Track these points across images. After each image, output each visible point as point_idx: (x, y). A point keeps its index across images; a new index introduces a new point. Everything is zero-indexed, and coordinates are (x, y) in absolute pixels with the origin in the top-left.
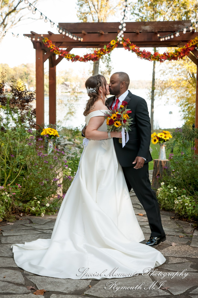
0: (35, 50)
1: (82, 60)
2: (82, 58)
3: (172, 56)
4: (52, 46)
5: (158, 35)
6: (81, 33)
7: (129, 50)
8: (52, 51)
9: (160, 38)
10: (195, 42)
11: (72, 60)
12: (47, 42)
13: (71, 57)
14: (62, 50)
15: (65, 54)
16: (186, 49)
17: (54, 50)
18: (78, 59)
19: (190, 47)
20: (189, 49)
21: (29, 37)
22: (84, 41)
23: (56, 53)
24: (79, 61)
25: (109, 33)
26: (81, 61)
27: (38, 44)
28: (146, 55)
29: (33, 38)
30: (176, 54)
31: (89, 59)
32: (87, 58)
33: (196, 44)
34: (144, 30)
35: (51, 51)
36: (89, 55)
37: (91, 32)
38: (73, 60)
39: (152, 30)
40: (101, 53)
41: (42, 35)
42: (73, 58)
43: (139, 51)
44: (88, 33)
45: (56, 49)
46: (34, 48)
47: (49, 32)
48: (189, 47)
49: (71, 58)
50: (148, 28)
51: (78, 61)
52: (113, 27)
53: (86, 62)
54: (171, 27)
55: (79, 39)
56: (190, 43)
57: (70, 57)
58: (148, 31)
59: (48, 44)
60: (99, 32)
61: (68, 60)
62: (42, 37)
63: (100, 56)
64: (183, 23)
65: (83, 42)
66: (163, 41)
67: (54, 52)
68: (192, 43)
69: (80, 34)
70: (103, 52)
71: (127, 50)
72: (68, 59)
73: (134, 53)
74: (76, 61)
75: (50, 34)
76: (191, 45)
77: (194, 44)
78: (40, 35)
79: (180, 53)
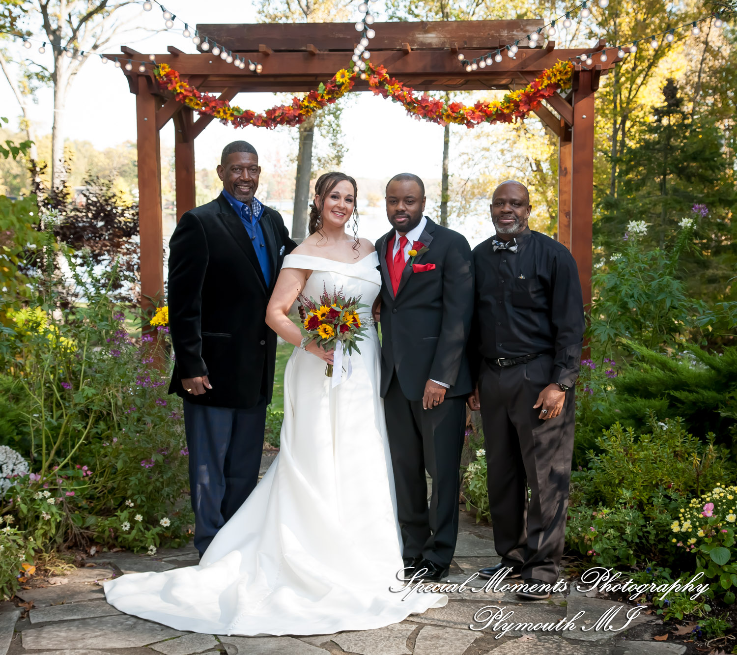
0: (134, 96)
1: (260, 122)
2: (260, 117)
3: (497, 110)
4: (181, 87)
5: (461, 57)
6: (257, 51)
7: (386, 96)
8: (180, 99)
9: (465, 63)
10: (555, 75)
11: (233, 123)
12: (167, 75)
13: (232, 115)
14: (205, 98)
15: (215, 107)
16: (535, 93)
17: (185, 97)
18: (252, 121)
19: (543, 89)
20: (541, 93)
21: (115, 61)
22: (266, 73)
23: (192, 105)
24: (254, 125)
25: (331, 50)
26: (258, 126)
27: (142, 82)
28: (430, 109)
29: (127, 63)
30: (508, 107)
31: (279, 119)
32: (275, 117)
33: (559, 81)
34: (422, 44)
35: (177, 100)
36: (279, 108)
37: (283, 49)
38: (236, 124)
39: (444, 43)
40: (312, 106)
41: (152, 58)
42: (236, 118)
43: (410, 97)
44: (276, 51)
45: (191, 95)
46: (132, 91)
47: (170, 48)
48: (540, 88)
49: (233, 119)
50: (432, 38)
51: (251, 126)
52: (341, 36)
53: (273, 127)
54: (493, 36)
55: (252, 67)
56: (542, 77)
57: (228, 115)
58: (435, 47)
59: (170, 81)
60: (304, 48)
61: (224, 124)
62: (152, 63)
63: (308, 112)
64: (525, 26)
65: (262, 76)
66: (473, 73)
67: (187, 101)
68: (549, 78)
69: (255, 54)
70: (316, 100)
71: (381, 95)
72: (224, 121)
73: (399, 103)
74: (244, 126)
75: (174, 53)
76: (546, 82)
77: (553, 80)
78: (148, 56)
79: (517, 105)
